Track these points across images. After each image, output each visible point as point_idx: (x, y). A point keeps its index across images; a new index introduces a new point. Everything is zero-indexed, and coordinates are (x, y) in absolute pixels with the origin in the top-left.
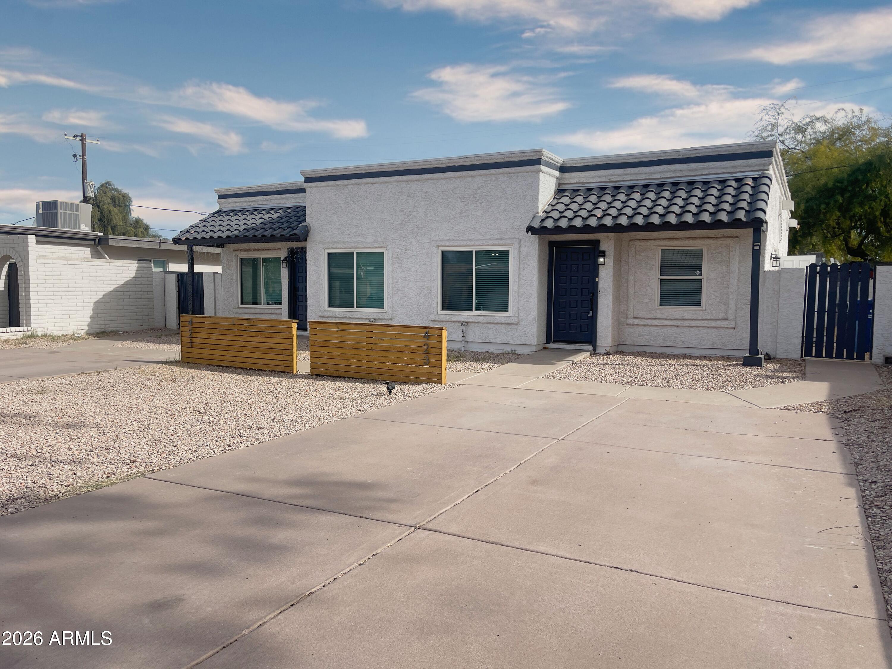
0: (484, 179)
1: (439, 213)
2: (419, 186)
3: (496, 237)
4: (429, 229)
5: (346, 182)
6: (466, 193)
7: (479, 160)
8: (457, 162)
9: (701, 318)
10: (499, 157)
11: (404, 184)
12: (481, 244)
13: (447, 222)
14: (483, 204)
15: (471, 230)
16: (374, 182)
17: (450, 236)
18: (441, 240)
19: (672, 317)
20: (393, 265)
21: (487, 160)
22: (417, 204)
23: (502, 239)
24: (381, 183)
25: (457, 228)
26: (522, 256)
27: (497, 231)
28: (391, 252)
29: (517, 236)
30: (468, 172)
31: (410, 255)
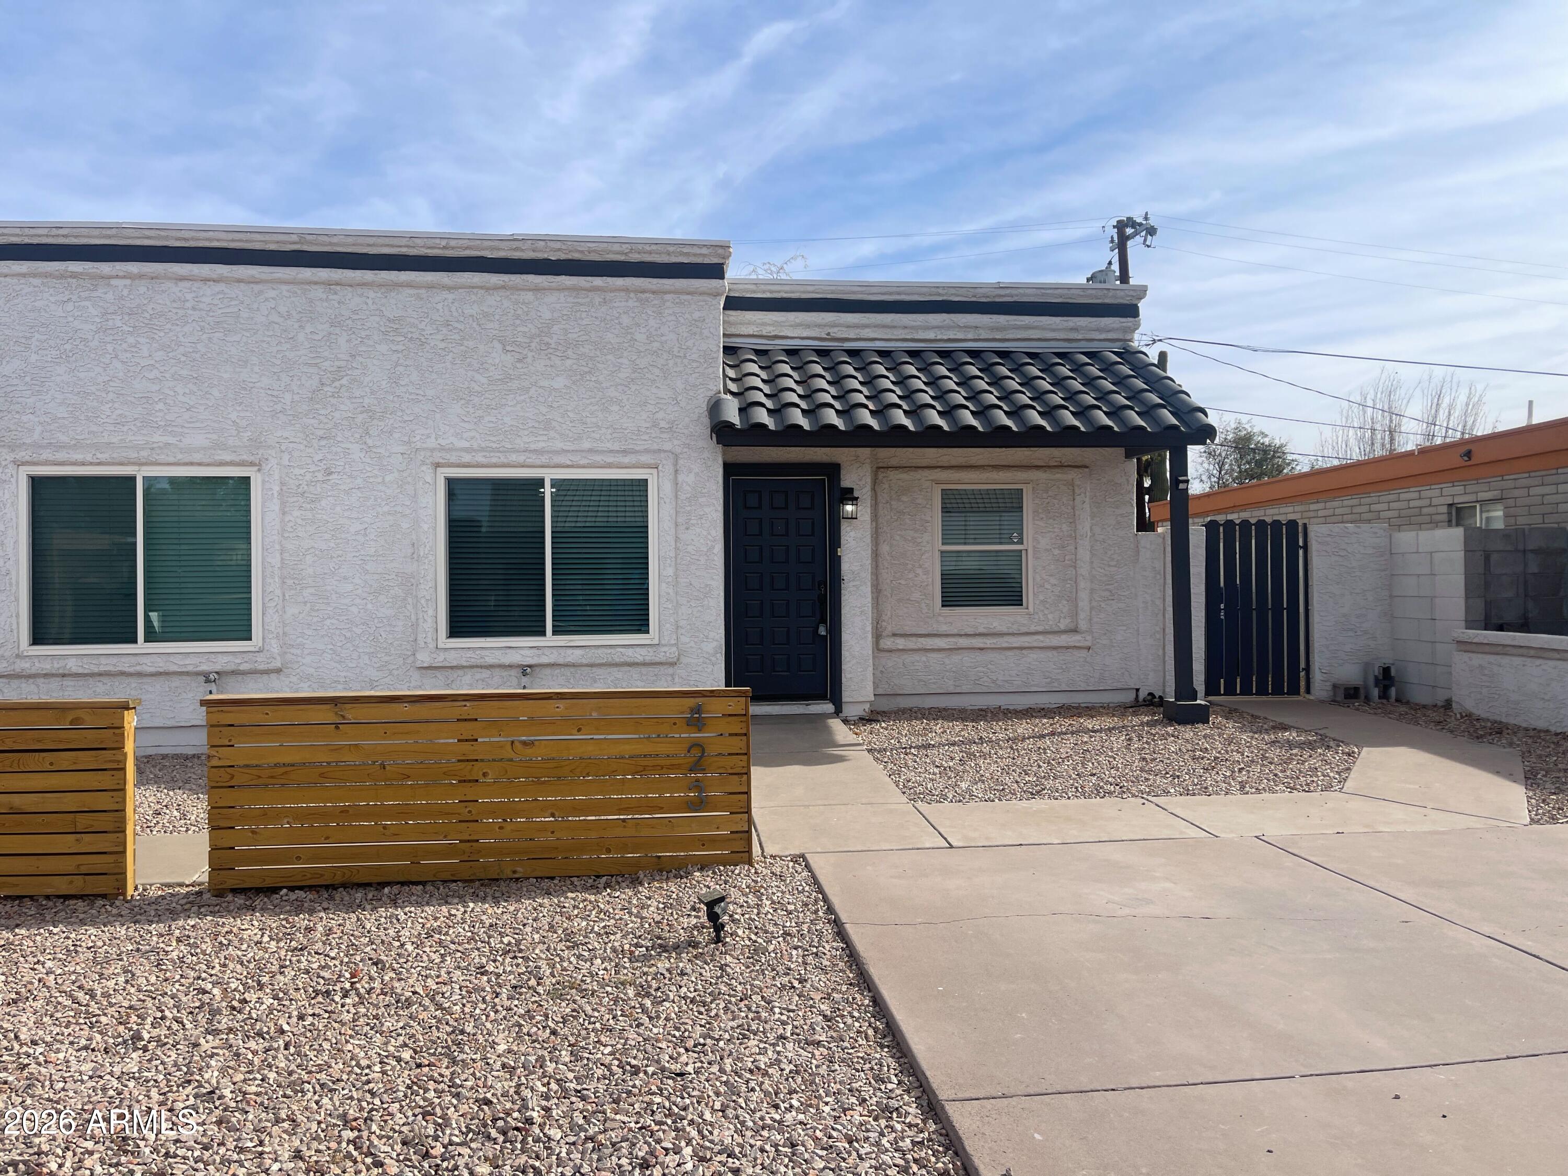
0: (571, 299)
1: (434, 376)
2: (370, 302)
3: (609, 445)
4: (406, 418)
5: (106, 268)
6: (519, 329)
7: (559, 250)
8: (492, 249)
9: (1024, 630)
10: (616, 247)
11: (318, 292)
12: (569, 463)
13: (463, 402)
14: (569, 362)
15: (536, 425)
16: (215, 276)
17: (472, 438)
18: (442, 449)
19: (970, 631)
20: (284, 513)
21: (582, 252)
22: (364, 349)
23: (625, 452)
24: (239, 281)
25: (494, 419)
26: (682, 496)
27: (610, 431)
28: (277, 477)
29: (668, 446)
30: (524, 277)
31: (342, 487)
